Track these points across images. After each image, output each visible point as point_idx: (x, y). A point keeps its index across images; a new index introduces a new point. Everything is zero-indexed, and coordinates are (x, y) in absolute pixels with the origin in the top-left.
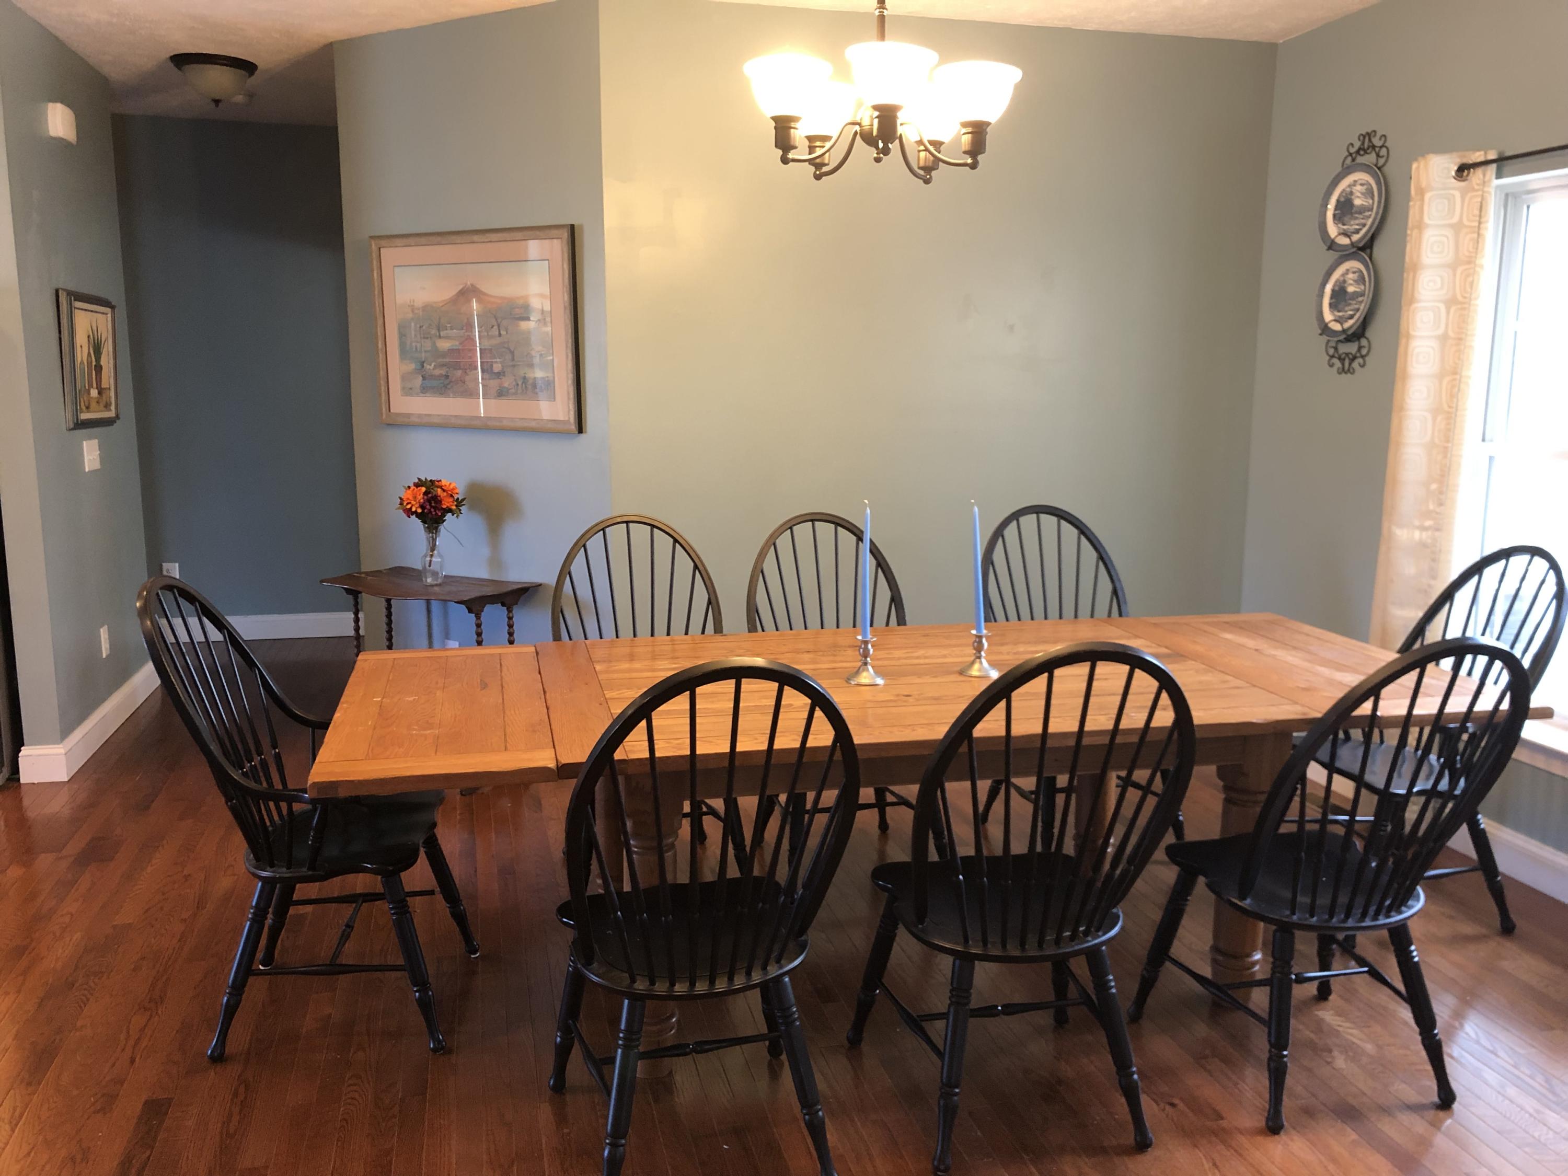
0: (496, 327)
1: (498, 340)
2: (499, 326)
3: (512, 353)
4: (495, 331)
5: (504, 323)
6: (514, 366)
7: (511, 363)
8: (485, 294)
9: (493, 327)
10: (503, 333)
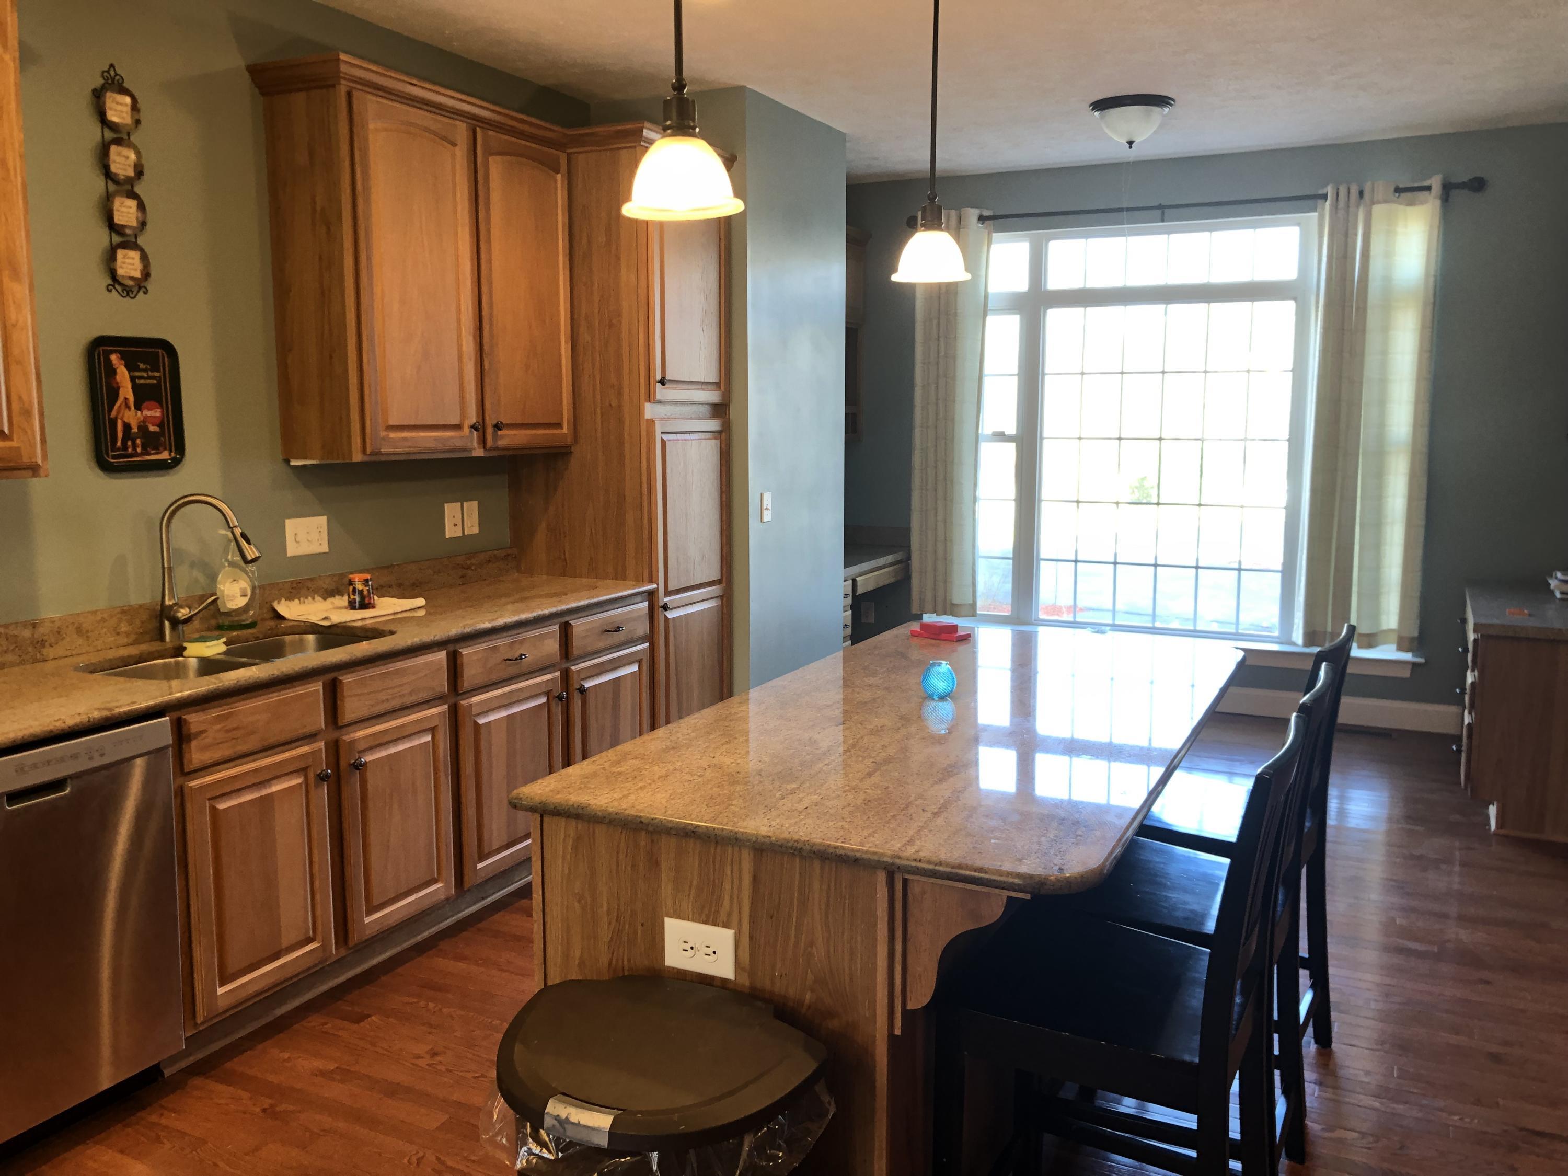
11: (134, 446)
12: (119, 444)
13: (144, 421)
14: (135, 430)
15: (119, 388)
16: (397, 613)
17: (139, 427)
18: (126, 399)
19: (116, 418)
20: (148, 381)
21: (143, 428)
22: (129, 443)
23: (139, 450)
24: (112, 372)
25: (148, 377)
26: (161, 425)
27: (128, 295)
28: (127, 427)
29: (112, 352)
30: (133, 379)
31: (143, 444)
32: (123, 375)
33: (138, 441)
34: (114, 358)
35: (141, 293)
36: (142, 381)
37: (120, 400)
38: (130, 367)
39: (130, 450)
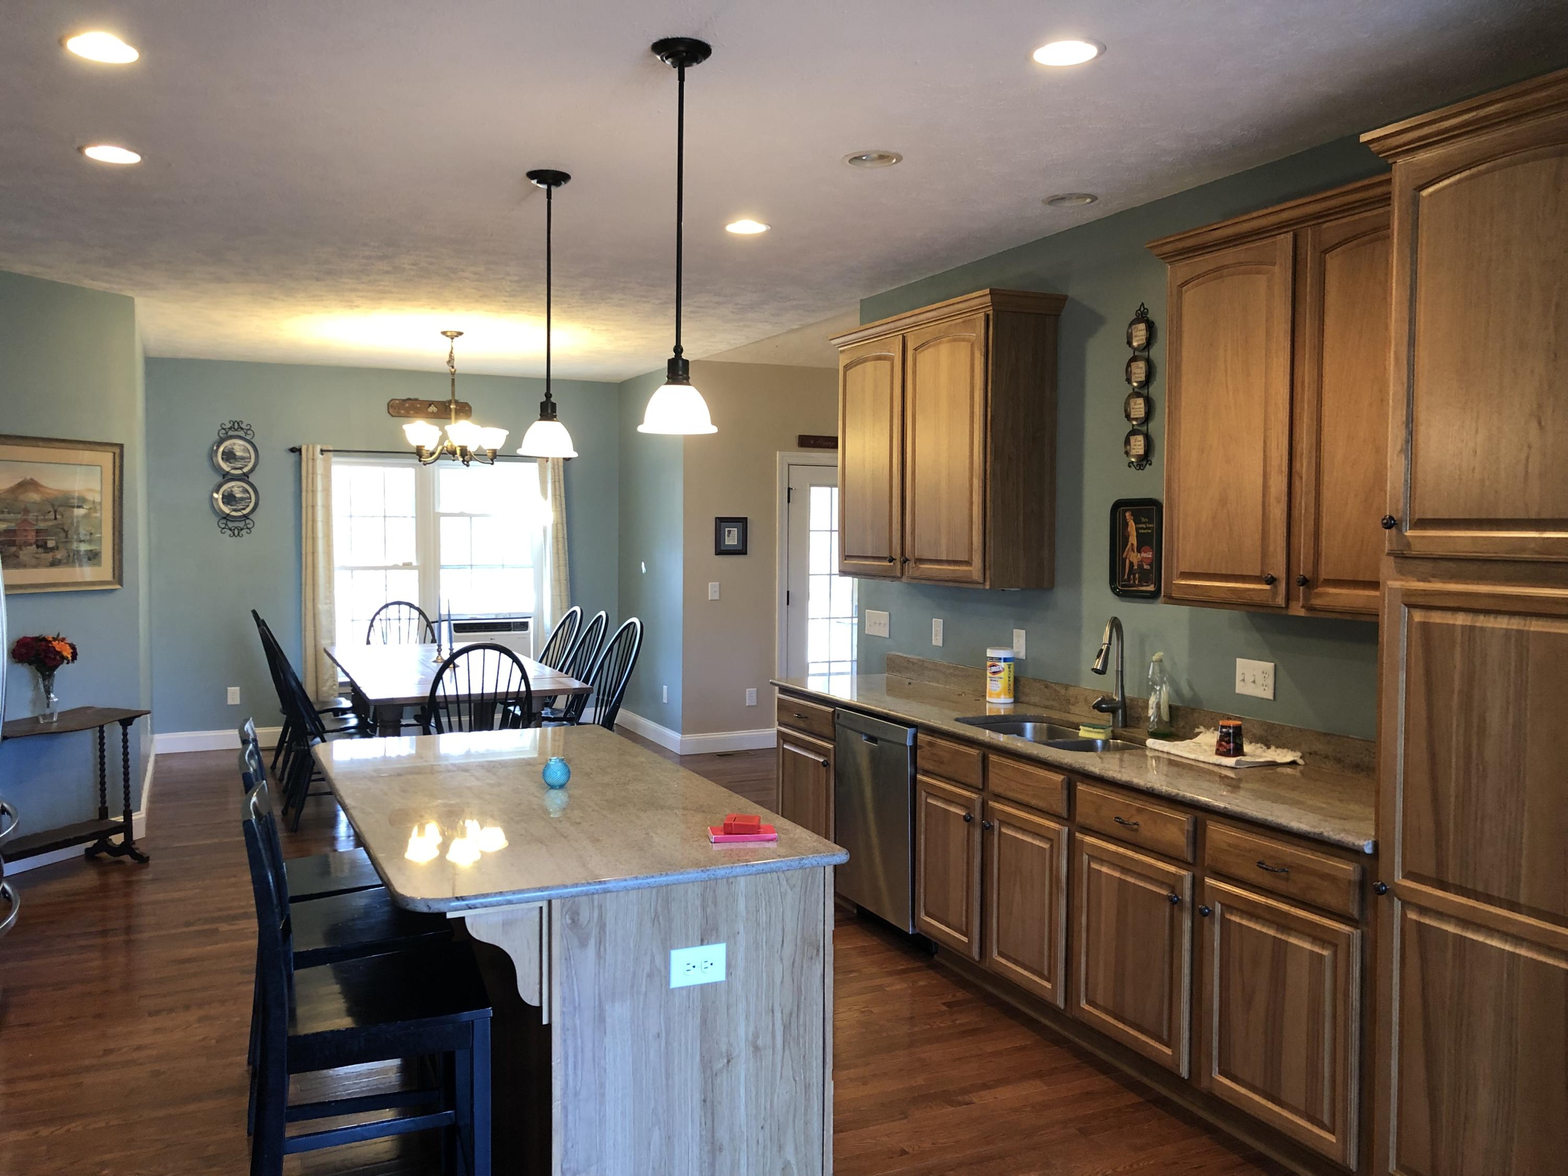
0: (52, 513)
1: (54, 523)
2: (55, 512)
3: (66, 532)
4: (52, 515)
5: (61, 509)
6: (67, 542)
7: (64, 540)
8: (42, 486)
9: (49, 512)
10: (58, 517)
11: (1134, 579)
12: (1126, 577)
13: (1141, 561)
14: (1136, 567)
15: (1129, 536)
16: (1198, 761)
17: (1138, 565)
18: (1132, 544)
19: (1126, 558)
20: (1146, 531)
21: (1140, 566)
22: (1132, 577)
23: (1137, 582)
24: (1126, 525)
25: (1148, 527)
26: (1151, 565)
27: (1140, 469)
28: (1131, 564)
29: (1126, 511)
30: (1137, 529)
31: (1139, 578)
32: (1132, 527)
33: (1137, 576)
34: (1127, 514)
35: (1148, 465)
36: (1142, 531)
37: (1130, 544)
38: (1137, 522)
39: (1132, 582)
